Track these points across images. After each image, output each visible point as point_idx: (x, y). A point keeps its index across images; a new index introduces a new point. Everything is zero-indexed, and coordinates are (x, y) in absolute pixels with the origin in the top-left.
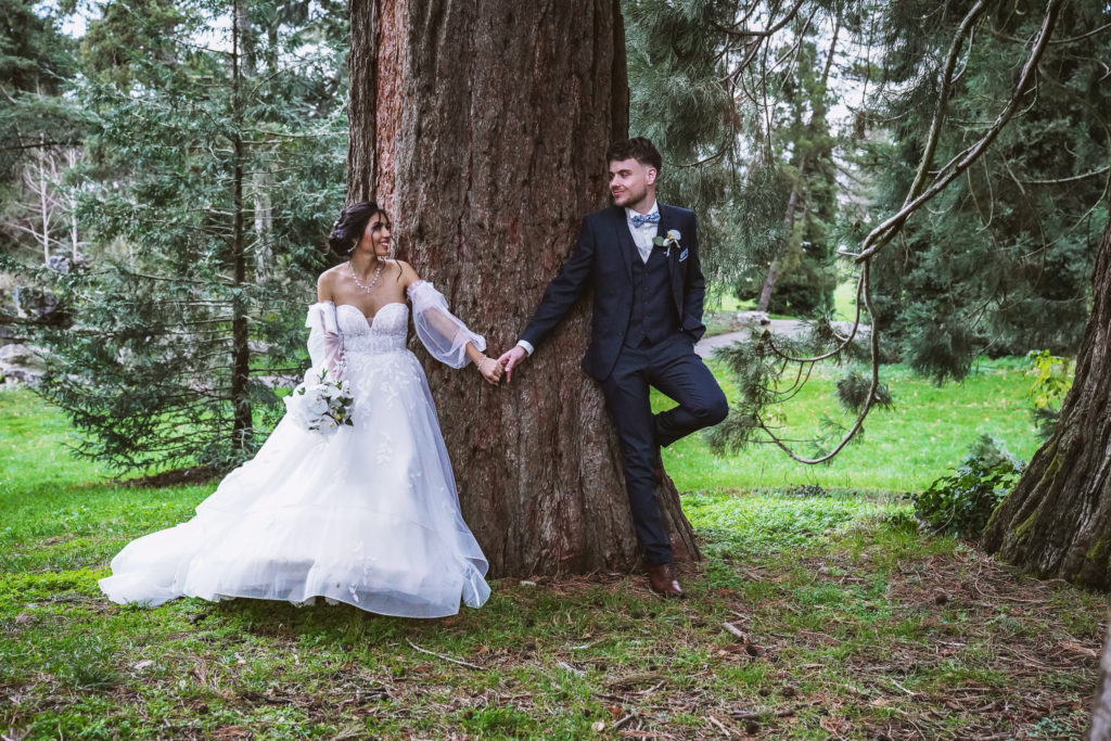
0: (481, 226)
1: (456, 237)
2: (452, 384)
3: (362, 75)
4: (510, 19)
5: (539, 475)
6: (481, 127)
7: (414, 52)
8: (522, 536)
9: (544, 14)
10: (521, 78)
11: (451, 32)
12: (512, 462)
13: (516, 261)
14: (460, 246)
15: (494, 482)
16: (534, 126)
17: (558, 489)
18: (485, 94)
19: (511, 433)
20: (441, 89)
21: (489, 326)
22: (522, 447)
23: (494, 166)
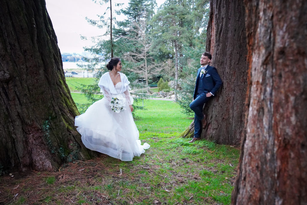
0: (228, 73)
1: (223, 75)
2: (220, 105)
3: (208, 43)
4: (235, 30)
5: (237, 125)
6: (228, 53)
7: (216, 38)
8: (232, 137)
9: (243, 29)
10: (237, 42)
11: (223, 33)
12: (231, 121)
13: (235, 80)
14: (223, 77)
15: (227, 125)
16: (240, 52)
17: (241, 128)
18: (229, 46)
19: (231, 116)
20: (221, 45)
21: (228, 94)
22: (234, 119)
23: (231, 61)
